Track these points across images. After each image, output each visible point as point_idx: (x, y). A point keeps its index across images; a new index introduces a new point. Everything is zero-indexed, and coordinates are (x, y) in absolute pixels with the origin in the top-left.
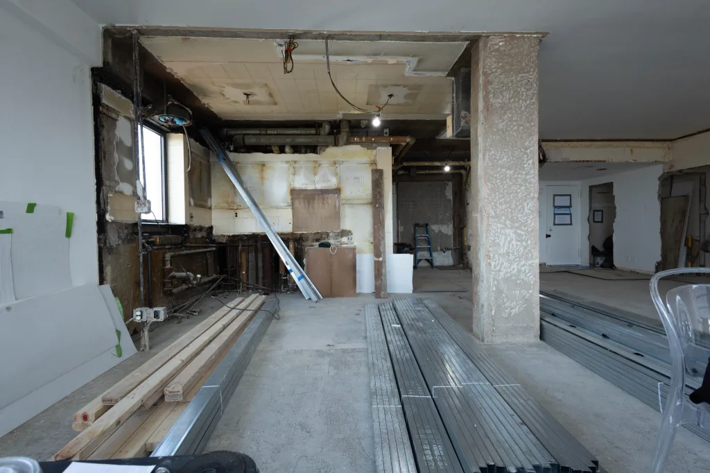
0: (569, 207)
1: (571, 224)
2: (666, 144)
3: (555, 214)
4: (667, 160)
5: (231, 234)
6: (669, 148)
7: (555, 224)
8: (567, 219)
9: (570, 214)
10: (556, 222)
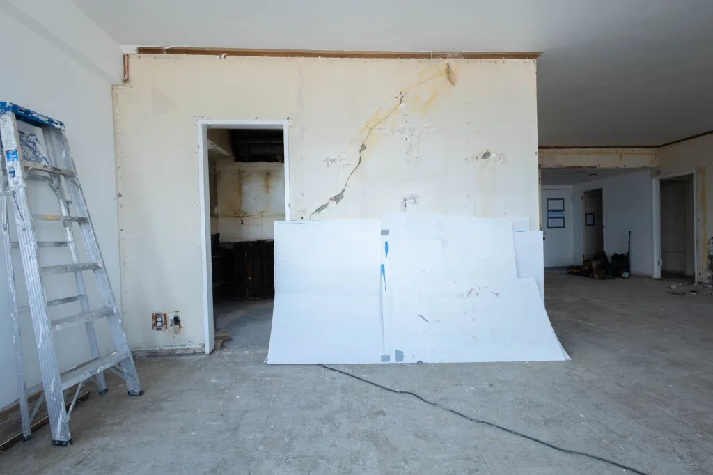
0: (563, 210)
1: (564, 227)
2: (653, 150)
3: (549, 218)
4: (654, 166)
5: (237, 241)
6: (656, 155)
7: (548, 228)
8: (559, 222)
9: (563, 218)
10: (550, 226)
